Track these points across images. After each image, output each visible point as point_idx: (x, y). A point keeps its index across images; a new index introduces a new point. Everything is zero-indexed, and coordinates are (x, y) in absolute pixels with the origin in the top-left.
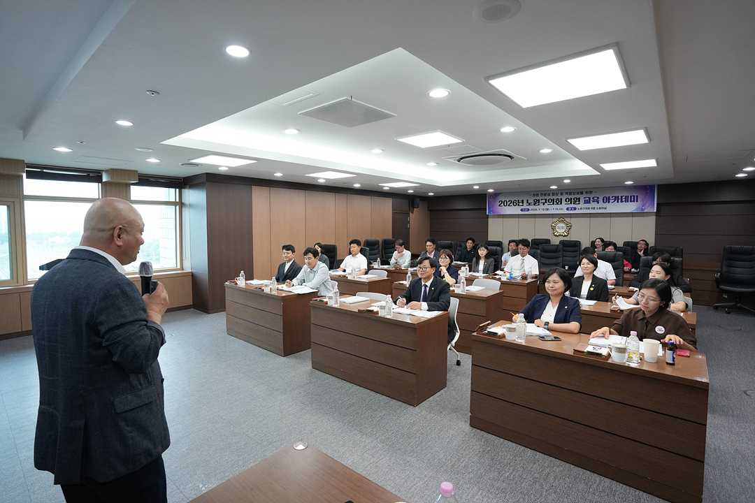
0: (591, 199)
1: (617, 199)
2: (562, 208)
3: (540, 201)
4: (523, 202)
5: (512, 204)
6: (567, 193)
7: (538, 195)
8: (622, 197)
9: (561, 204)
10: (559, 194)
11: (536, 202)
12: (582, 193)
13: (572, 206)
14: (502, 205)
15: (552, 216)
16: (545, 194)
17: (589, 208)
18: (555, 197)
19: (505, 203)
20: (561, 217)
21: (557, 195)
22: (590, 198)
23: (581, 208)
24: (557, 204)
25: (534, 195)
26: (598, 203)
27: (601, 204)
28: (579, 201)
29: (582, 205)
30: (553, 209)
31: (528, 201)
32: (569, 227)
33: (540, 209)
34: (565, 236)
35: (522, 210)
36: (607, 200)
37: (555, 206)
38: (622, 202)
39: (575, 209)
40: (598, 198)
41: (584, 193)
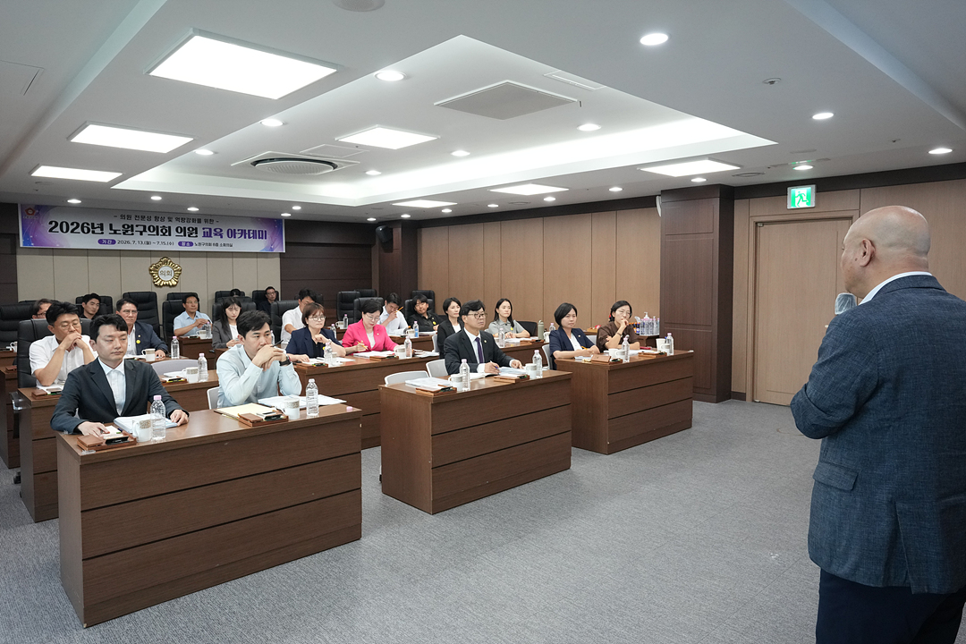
0: (213, 232)
1: (243, 233)
2: (172, 243)
3: (135, 229)
4: (101, 227)
5: (79, 230)
6: (177, 219)
7: (129, 217)
8: (249, 231)
9: (170, 235)
10: (166, 219)
11: (128, 230)
12: (199, 221)
13: (187, 239)
14: (58, 229)
15: (151, 253)
16: (143, 218)
17: (210, 245)
18: (160, 224)
19: (65, 228)
20: (165, 256)
21: (163, 220)
22: (210, 229)
23: (200, 243)
24: (164, 234)
25: (123, 217)
26: (222, 237)
27: (226, 240)
28: (196, 233)
29: (200, 239)
30: (158, 243)
31: (111, 225)
32: (178, 274)
33: (136, 242)
34: (173, 286)
35: (101, 242)
36: (232, 234)
37: (161, 238)
38: (249, 238)
39: (191, 244)
40: (221, 230)
41: (203, 221)
